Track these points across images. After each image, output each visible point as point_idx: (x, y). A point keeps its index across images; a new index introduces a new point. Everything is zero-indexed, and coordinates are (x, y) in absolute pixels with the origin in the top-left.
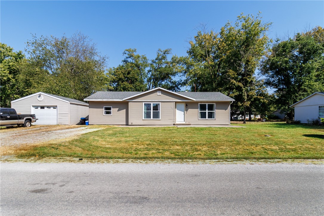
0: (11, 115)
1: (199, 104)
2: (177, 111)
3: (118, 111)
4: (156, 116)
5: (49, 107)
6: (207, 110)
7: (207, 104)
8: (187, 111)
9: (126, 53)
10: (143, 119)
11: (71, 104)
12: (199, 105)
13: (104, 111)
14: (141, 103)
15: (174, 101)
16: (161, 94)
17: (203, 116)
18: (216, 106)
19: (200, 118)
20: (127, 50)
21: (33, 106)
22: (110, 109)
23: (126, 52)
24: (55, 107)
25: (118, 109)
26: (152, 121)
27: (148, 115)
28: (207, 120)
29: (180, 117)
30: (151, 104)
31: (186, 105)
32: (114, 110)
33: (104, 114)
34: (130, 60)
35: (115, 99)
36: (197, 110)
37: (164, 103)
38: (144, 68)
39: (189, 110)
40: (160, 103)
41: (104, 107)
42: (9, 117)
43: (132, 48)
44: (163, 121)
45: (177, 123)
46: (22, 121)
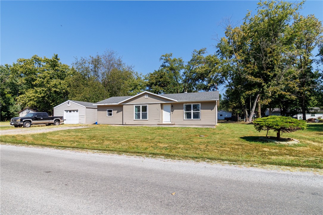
0: (44, 117)
1: (184, 104)
2: (164, 112)
3: (117, 113)
4: (145, 116)
5: (74, 111)
6: (192, 110)
7: (192, 105)
8: (172, 111)
9: (162, 59)
10: (134, 119)
11: (87, 108)
12: (184, 106)
13: (107, 113)
14: (132, 106)
15: (160, 103)
16: (148, 97)
17: (189, 116)
18: (201, 106)
19: (186, 118)
20: (163, 56)
21: (65, 110)
22: (111, 111)
23: (163, 57)
24: (77, 111)
25: (117, 111)
26: (141, 121)
27: (138, 116)
28: (192, 120)
29: (166, 117)
30: (140, 106)
31: (172, 106)
32: (114, 112)
33: (107, 116)
34: (167, 64)
35: (113, 103)
36: (182, 110)
37: (151, 105)
38: (179, 70)
39: (175, 111)
40: (148, 105)
41: (107, 110)
42: (42, 118)
43: (169, 53)
44: (151, 121)
45: (164, 123)
46: (53, 121)
